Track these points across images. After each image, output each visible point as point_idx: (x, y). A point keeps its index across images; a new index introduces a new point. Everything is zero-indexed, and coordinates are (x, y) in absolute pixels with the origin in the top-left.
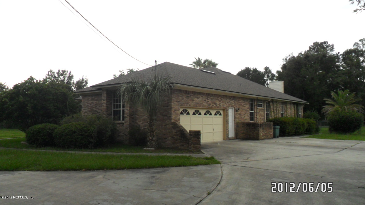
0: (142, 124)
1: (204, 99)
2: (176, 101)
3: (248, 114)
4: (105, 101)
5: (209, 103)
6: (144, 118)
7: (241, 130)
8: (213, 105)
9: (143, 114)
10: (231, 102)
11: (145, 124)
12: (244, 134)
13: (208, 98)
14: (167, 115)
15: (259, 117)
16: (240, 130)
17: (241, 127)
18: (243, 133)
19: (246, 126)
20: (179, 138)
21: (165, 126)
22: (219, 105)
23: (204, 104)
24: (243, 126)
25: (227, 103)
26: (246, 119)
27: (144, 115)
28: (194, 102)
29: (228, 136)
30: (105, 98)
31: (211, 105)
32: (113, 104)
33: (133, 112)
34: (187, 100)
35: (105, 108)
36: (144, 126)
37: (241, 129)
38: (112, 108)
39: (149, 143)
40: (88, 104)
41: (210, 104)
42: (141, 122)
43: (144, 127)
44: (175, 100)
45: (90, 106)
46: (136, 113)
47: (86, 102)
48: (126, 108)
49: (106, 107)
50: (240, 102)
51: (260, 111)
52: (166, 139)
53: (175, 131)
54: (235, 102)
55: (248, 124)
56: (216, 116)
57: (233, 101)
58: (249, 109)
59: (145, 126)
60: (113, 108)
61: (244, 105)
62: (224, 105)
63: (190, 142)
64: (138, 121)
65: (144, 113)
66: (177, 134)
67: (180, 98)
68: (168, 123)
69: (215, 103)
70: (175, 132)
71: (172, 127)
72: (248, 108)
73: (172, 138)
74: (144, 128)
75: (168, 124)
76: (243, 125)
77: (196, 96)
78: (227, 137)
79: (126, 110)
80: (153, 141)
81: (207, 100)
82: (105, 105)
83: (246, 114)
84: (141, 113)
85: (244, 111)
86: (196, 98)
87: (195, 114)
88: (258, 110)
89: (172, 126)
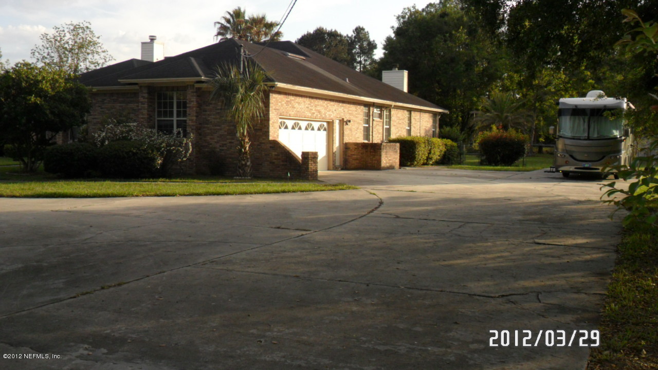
0: (217, 142)
1: (306, 106)
2: (275, 109)
3: (361, 129)
4: (146, 106)
5: (312, 111)
6: (220, 133)
7: (354, 155)
8: (317, 115)
9: (219, 128)
10: (340, 109)
11: (223, 142)
12: (358, 161)
13: (312, 104)
14: (261, 130)
15: (376, 134)
16: (352, 155)
17: (353, 150)
18: (357, 159)
19: (360, 149)
20: (282, 163)
21: (258, 145)
22: (325, 114)
23: (306, 112)
24: (356, 149)
25: (334, 112)
26: (358, 138)
27: (221, 130)
28: (295, 109)
29: (335, 163)
30: (146, 100)
31: (315, 115)
32: (156, 109)
33: (200, 124)
34: (286, 107)
35: (146, 116)
36: (220, 146)
37: (353, 153)
38: (156, 116)
39: (242, 170)
40: (102, 108)
41: (314, 113)
42: (216, 140)
43: (221, 148)
44: (274, 107)
45: (107, 111)
46: (206, 126)
47: (97, 105)
48: (190, 118)
49: (148, 115)
50: (351, 111)
51: (377, 124)
52: (261, 165)
53: (276, 153)
54: (345, 110)
55: (364, 146)
56: (319, 131)
57: (342, 108)
58: (362, 122)
59: (223, 146)
60: (158, 117)
61: (357, 114)
62: (331, 115)
63: (304, 168)
64: (208, 139)
65: (220, 126)
66: (279, 157)
67: (279, 104)
68: (263, 141)
69: (319, 112)
70: (275, 155)
71: (271, 147)
72: (361, 120)
73: (270, 163)
74: (220, 150)
75: (263, 143)
76: (356, 147)
77: (297, 101)
78: (333, 165)
79: (190, 120)
80: (247, 167)
81: (310, 108)
82: (145, 112)
83: (358, 129)
84: (215, 126)
85: (356, 125)
86: (297, 104)
87: (295, 129)
88: (374, 122)
89: (270, 145)
